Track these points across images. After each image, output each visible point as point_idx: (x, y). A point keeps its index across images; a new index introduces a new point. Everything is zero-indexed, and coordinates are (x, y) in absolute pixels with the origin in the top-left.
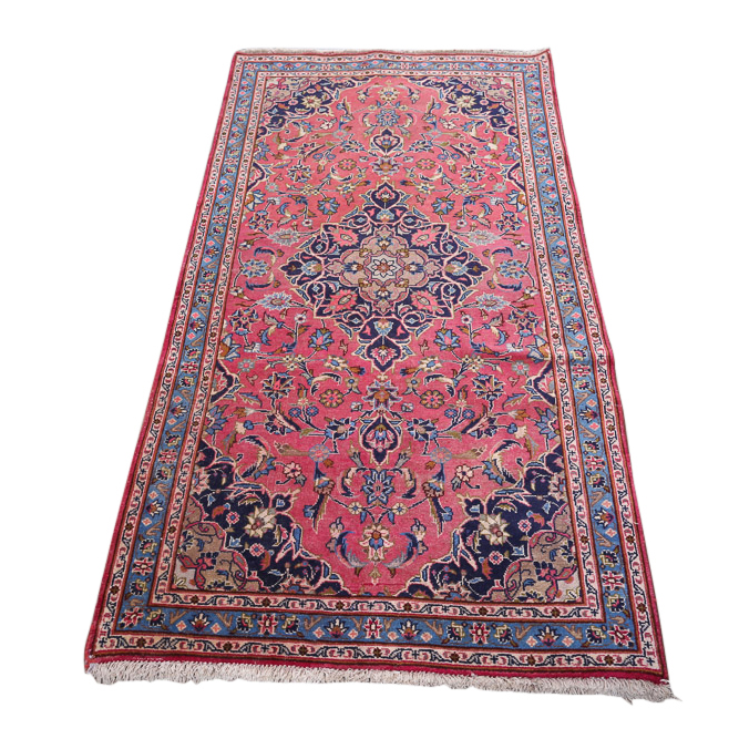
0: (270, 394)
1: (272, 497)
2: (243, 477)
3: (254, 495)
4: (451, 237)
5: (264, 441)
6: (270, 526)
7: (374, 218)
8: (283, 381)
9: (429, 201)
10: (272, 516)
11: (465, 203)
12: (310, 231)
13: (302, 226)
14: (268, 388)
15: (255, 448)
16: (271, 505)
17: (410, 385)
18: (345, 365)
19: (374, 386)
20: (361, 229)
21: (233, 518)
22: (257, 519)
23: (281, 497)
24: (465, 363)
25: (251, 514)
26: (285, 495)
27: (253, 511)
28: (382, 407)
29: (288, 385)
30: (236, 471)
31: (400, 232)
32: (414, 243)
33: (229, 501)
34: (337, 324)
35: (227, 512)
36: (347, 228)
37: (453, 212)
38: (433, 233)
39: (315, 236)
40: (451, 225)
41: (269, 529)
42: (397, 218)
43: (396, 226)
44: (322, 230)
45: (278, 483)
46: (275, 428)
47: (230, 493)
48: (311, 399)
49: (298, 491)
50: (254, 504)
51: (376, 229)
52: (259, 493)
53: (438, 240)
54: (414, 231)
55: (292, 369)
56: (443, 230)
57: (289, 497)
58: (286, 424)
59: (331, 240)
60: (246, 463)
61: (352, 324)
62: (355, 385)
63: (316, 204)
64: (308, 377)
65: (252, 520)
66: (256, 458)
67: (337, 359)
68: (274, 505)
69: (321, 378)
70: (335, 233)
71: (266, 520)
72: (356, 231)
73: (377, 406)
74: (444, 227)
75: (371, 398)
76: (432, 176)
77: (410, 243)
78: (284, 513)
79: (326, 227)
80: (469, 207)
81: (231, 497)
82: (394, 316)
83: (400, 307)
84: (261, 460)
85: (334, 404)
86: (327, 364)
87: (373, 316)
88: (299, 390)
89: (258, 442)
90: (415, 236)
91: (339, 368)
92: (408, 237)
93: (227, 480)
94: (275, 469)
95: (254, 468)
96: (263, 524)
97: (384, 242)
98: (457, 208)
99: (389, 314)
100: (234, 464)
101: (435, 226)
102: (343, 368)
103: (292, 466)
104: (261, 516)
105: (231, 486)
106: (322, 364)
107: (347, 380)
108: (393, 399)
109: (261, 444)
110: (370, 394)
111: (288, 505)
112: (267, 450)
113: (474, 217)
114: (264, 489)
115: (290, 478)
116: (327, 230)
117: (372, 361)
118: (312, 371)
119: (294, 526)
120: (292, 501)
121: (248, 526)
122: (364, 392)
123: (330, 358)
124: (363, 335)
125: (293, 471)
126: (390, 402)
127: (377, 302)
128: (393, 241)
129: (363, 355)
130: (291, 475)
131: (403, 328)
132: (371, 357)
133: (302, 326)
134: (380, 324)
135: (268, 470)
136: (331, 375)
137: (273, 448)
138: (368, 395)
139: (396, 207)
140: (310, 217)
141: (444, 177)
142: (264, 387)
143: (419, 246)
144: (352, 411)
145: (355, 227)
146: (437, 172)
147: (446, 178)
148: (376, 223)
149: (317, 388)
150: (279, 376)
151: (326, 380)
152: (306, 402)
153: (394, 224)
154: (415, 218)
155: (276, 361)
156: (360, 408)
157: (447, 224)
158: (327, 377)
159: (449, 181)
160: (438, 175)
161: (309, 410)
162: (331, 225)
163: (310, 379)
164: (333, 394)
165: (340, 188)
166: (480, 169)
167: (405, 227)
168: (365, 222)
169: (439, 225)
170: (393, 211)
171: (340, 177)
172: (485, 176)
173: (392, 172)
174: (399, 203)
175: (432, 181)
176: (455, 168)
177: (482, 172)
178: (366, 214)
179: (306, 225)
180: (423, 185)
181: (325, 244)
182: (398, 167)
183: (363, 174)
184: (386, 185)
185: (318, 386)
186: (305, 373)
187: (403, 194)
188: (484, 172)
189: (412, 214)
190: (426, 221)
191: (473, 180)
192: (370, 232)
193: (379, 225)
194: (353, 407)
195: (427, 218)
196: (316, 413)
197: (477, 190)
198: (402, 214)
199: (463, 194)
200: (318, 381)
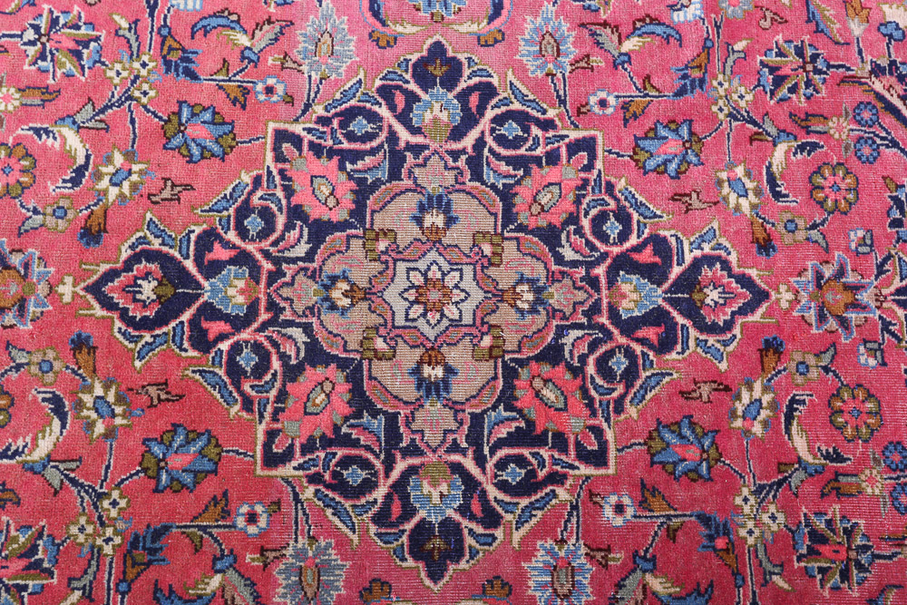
0: (861, 567)
4: (323, 121)
7: (239, 323)
8: (817, 537)
9: (178, 168)
11: (194, 76)
12: (288, 508)
13: (263, 534)
14: (845, 575)
17: (801, 235)
18: (758, 386)
19: (811, 316)
20: (284, 357)
24: (730, 115)
28: (865, 297)
29: (829, 523)
31: (302, 250)
32: (341, 215)
34: (632, 411)
36: (282, 396)
37: (226, 109)
38: (304, 165)
39: (309, 492)
40: (275, 119)
42: (242, 258)
43: (277, 261)
44: (287, 470)
48: (862, 462)
51: (287, 315)
53: (331, 153)
54: (296, 213)
55: (781, 518)
56: (296, 141)
59: (327, 442)
61: (630, 375)
62: (811, 360)
63: (168, 498)
64: (800, 475)
67: (740, 409)
69: (800, 443)
70: (295, 430)
72: (292, 372)
73: (864, 308)
74: (281, 136)
75: (844, 322)
76: (67, 156)
77: (343, 226)
79: (272, 460)
80: (206, 64)
82: (600, 271)
83: (569, 254)
85: (870, 405)
86: (757, 429)
87: (604, 320)
88: (840, 493)
90: (316, 212)
91: (766, 399)
92: (320, 231)
97: (336, 294)
98: (204, 92)
99: (593, 282)
101: (279, 158)
102: (765, 389)
106: (757, 442)
107: (799, 380)
108: (841, 272)
110: (832, 324)
113: (249, 59)
116: (287, 456)
117: (740, 320)
118: (781, 466)
122: (830, 338)
123: (738, 423)
124: (665, 345)
126: (851, 278)
127: (553, 313)
128: (333, 267)
129: (725, 344)
131: (637, 249)
132: (729, 325)
133: (643, 504)
134: (625, 304)
136: (789, 418)
138: (837, 330)
139: (198, 261)
140: (226, 514)
141: (74, 123)
142: (842, 586)
143: (354, 202)
144: (884, 364)
145: (274, 375)
146: (50, 141)
147: (79, 118)
148: (264, 316)
149: (831, 450)
150: (804, 551)
151: (804, 429)
152: (871, 474)
153: (267, 266)
154: (245, 210)
155: (761, 562)
156: (876, 346)
157: (272, 126)
158: (794, 428)
159: (94, 110)
160: (64, 139)
161: (894, 466)
162: (267, 446)
163: (805, 469)
164: (842, 411)
165: (100, 428)
166: (43, 23)
167: (282, 238)
168: (257, 347)
169: (277, 149)
170: (212, 269)
171: (48, 429)
172: (80, 13)
173: (37, 269)
174: (180, 252)
175: (88, 157)
176: (34, 88)
177: (58, 17)
178: (225, 346)
179: (263, 522)
180: (104, 183)
181: (341, 460)
182: (11, 253)
183: (37, 358)
184: (95, 289)
185: (824, 448)
186: (790, 482)
187: (143, 240)
188: (60, 14)
189: (229, 216)
190: (257, 181)
191: (93, 45)
192: (297, 333)
193: (272, 306)
194: (872, 362)
195: (246, 178)
196: (899, 448)
197: (137, 41)
198: (227, 245)
199: (153, 78)
200: (811, 449)
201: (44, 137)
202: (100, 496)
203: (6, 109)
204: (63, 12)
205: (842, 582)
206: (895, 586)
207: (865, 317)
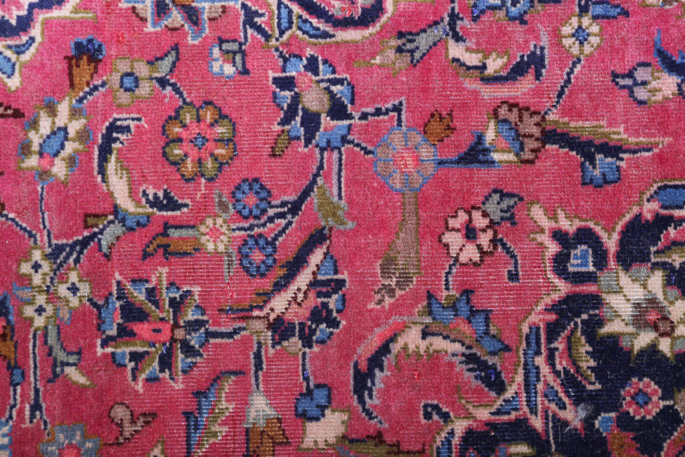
0: (188, 350)
1: (563, 288)
2: (500, 388)
3: (560, 345)
5: (372, 343)
6: (657, 281)
8: (133, 313)
10: (624, 279)
14: (166, 362)
15: (398, 367)
16: (591, 288)
18: (63, 108)
19: (146, 7)
21: (642, 398)
22: (640, 321)
23: (560, 262)
25: (625, 343)
26: (553, 248)
27: (614, 338)
29: (151, 293)
30: (484, 414)
33: (588, 422)
35: (625, 422)
41: (668, 283)
45: (513, 276)
46: (321, 315)
47: (560, 424)
48: (203, 209)
49: (537, 213)
50: (591, 339)
52: (553, 331)
55: (85, 289)
57: (558, 235)
58: (303, 279)
60: (457, 389)
62: (142, 70)
64: (116, 230)
65: (644, 339)
66: (435, 357)
67: (35, 139)
68: (589, 278)
69: (118, 186)
71: (636, 293)
75: (192, 15)
78: (611, 242)
81: (573, 416)
84: (439, 343)
85: (221, 130)
86: (59, 169)
88: (168, 252)
89: (376, 361)
91: (75, 127)
93: (515, 440)
94: (467, 293)
95: (470, 359)
96: (653, 301)
100: (460, 427)
102: (74, 113)
103: (454, 240)
104: (626, 310)
105: (537, 423)
106: (59, 187)
107: (124, 98)
109: (385, 349)
110: (176, 17)
111: (585, 236)
112: (404, 327)
114: (538, 317)
115: (494, 241)
117: (41, 16)
118: (89, 218)
119: (649, 209)
120: (568, 225)
121: (665, 346)
122: (170, 39)
123: (33, 161)
125: (470, 233)
129: (19, 50)
130: (485, 239)
132: (25, 24)
135: (473, 313)
136: (105, 151)
137: (395, 309)
138: (183, 26)
142: (161, 375)
144: (245, 71)
149: (161, 194)
150: (113, 332)
151: (126, 165)
152: (215, 224)
155: (51, 349)
156: (235, 47)
158: (112, 166)
161: (246, 212)
163: (123, 221)
164: (180, 140)
185: (151, 192)
186: (100, 240)
194: (229, 70)
196: (256, 187)
200: (132, 193)
205: (162, 370)
206: (235, 373)
207: (223, 7)
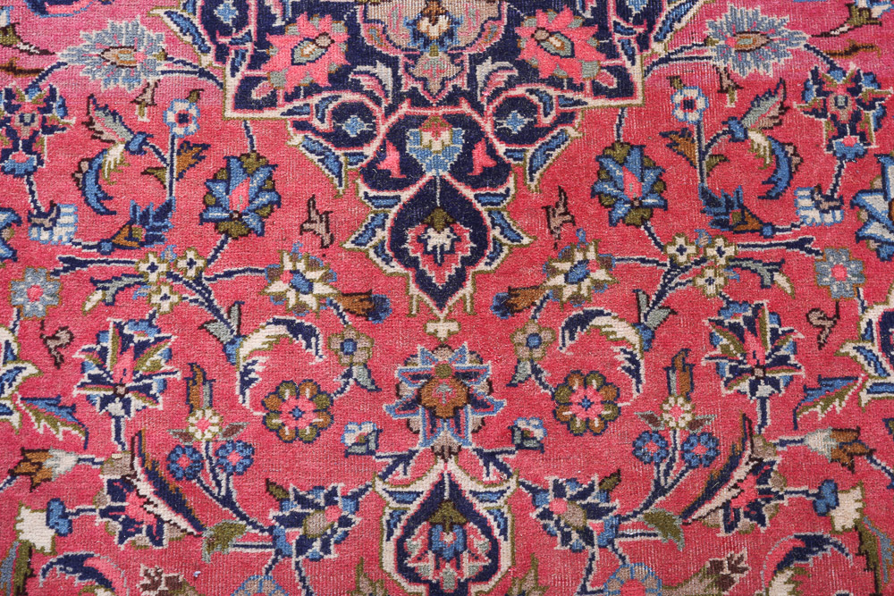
4: (221, 54)
7: (474, 135)
9: (289, 218)
11: (167, 208)
12: (676, 68)
13: (705, 92)
20: (511, 84)
31: (384, 72)
32: (339, 30)
36: (555, 82)
37: (210, 166)
38: (278, 73)
39: (658, 48)
40: (222, 110)
42: (397, 137)
43: (399, 98)
44: (636, 72)
51: (462, 83)
53: (262, 43)
54: (339, 80)
56: (248, 84)
59: (603, 32)
63: (671, 194)
70: (591, 68)
72: (527, 73)
74: (242, 101)
77: (353, 28)
79: (626, 89)
80: (150, 194)
90: (337, 58)
92: (359, 52)
97: (434, 32)
98: (186, 195)
101: (271, 102)
113: (141, 142)
116: (621, 73)
128: (403, 38)
139: (402, 185)
140: (685, 132)
141: (232, 342)
143: (322, 15)
145: (532, 92)
146: (257, 368)
147: (226, 338)
148: (465, 108)
153: (404, 108)
154: (338, 138)
157: (229, 113)
159: (216, 321)
160: (254, 352)
162: (611, 94)
165: (601, 275)
166: (98, 394)
167: (370, 95)
168: (501, 112)
169: (260, 106)
170: (411, 169)
171: (604, 330)
172: (84, 350)
173: (419, 365)
174: (392, 206)
175: (277, 322)
176: (188, 395)
177: (90, 376)
178: (501, 148)
179: (692, 93)
180: (309, 300)
181: (621, 16)
182: (400, 397)
183: (523, 352)
184: (441, 297)
187: (379, 248)
188: (86, 375)
189: (346, 154)
190: (301, 126)
191: (127, 331)
192: (482, 70)
193: (452, 99)
195: (297, 139)
197: (120, 279)
198: (381, 154)
199: (170, 255)
201: (253, 375)
202: (675, 265)
203: (218, 424)
204: (83, 370)
